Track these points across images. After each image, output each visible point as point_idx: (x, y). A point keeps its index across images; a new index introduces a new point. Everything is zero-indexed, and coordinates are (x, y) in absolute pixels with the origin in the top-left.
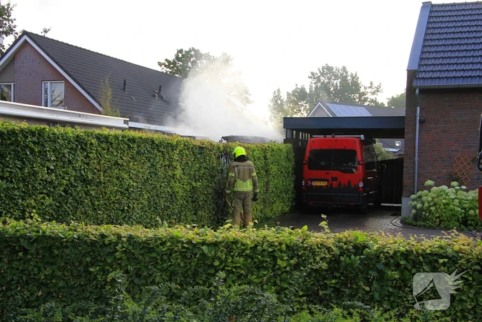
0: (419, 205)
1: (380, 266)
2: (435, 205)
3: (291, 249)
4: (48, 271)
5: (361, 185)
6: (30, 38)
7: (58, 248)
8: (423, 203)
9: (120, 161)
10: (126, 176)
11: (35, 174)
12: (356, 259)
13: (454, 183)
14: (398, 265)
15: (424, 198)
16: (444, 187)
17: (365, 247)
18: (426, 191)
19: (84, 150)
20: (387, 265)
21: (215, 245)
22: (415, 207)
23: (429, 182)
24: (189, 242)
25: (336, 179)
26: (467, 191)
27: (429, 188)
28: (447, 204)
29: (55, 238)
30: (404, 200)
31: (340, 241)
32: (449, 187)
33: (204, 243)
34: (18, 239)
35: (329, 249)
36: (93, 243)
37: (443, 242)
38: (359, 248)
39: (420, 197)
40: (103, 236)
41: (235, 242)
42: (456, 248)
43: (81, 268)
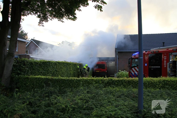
0: (118, 75)
1: (114, 82)
2: (121, 75)
3: (102, 80)
4: (63, 85)
5: (106, 71)
6: (33, 40)
7: (65, 81)
8: (119, 75)
9: (62, 67)
10: (63, 70)
11: (49, 69)
12: (111, 81)
13: (125, 71)
14: (117, 82)
15: (119, 74)
16: (123, 71)
17: (112, 80)
18: (119, 72)
19: (56, 65)
20: (115, 82)
21: (90, 80)
22: (117, 75)
23: (120, 71)
24: (86, 79)
25: (101, 70)
26: (127, 72)
27: (120, 72)
28: (124, 75)
29: (64, 79)
30: (115, 74)
31: (108, 79)
32: (124, 71)
33: (88, 80)
34: (58, 80)
35: (107, 80)
36: (70, 80)
37: (123, 78)
38: (111, 80)
39: (118, 74)
40: (72, 79)
41: (93, 79)
42: (125, 79)
43: (69, 84)
